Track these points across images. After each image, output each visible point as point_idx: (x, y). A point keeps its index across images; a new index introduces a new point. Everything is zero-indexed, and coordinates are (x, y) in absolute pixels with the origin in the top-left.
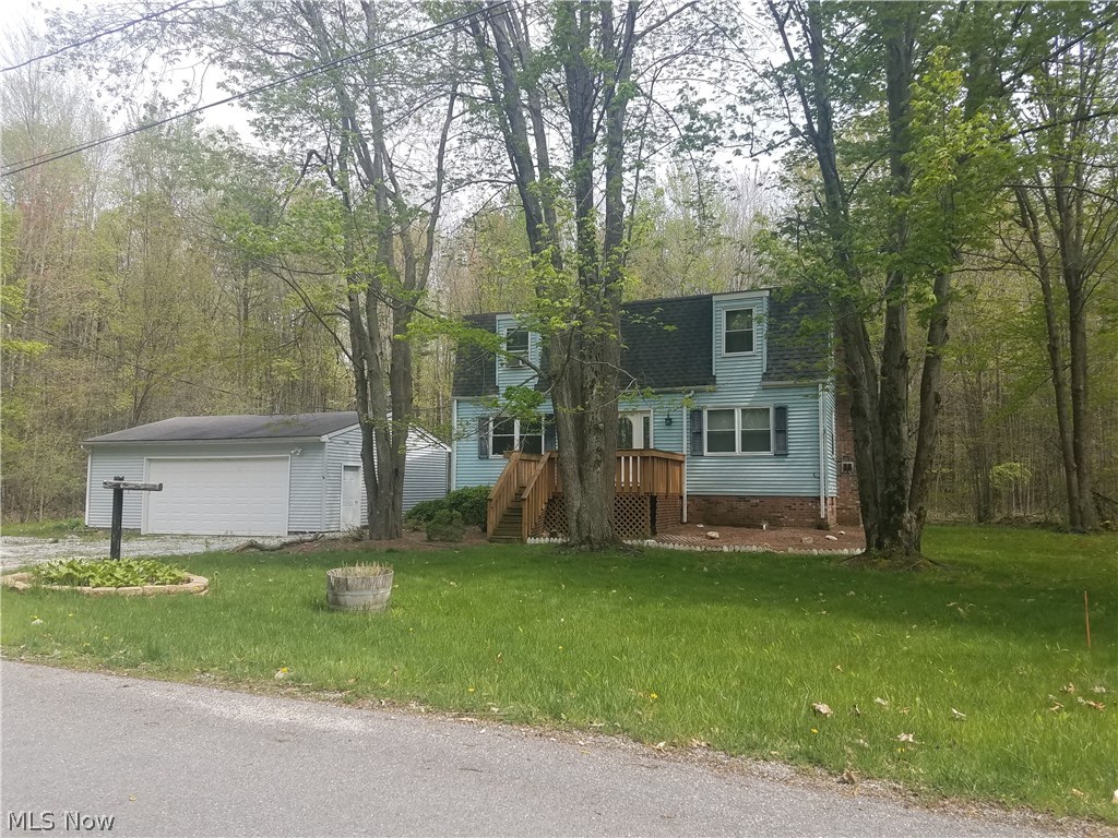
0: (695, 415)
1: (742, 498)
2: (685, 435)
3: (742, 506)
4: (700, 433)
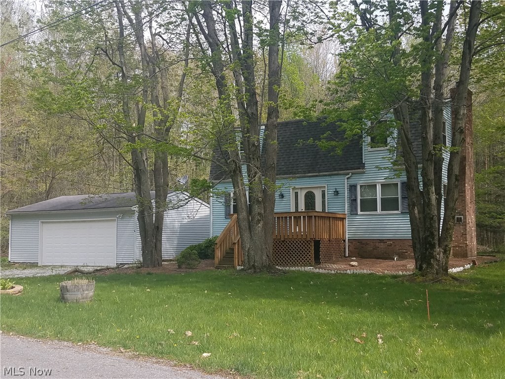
0: (353, 188)
1: (382, 241)
2: (346, 201)
3: (382, 245)
4: (355, 200)
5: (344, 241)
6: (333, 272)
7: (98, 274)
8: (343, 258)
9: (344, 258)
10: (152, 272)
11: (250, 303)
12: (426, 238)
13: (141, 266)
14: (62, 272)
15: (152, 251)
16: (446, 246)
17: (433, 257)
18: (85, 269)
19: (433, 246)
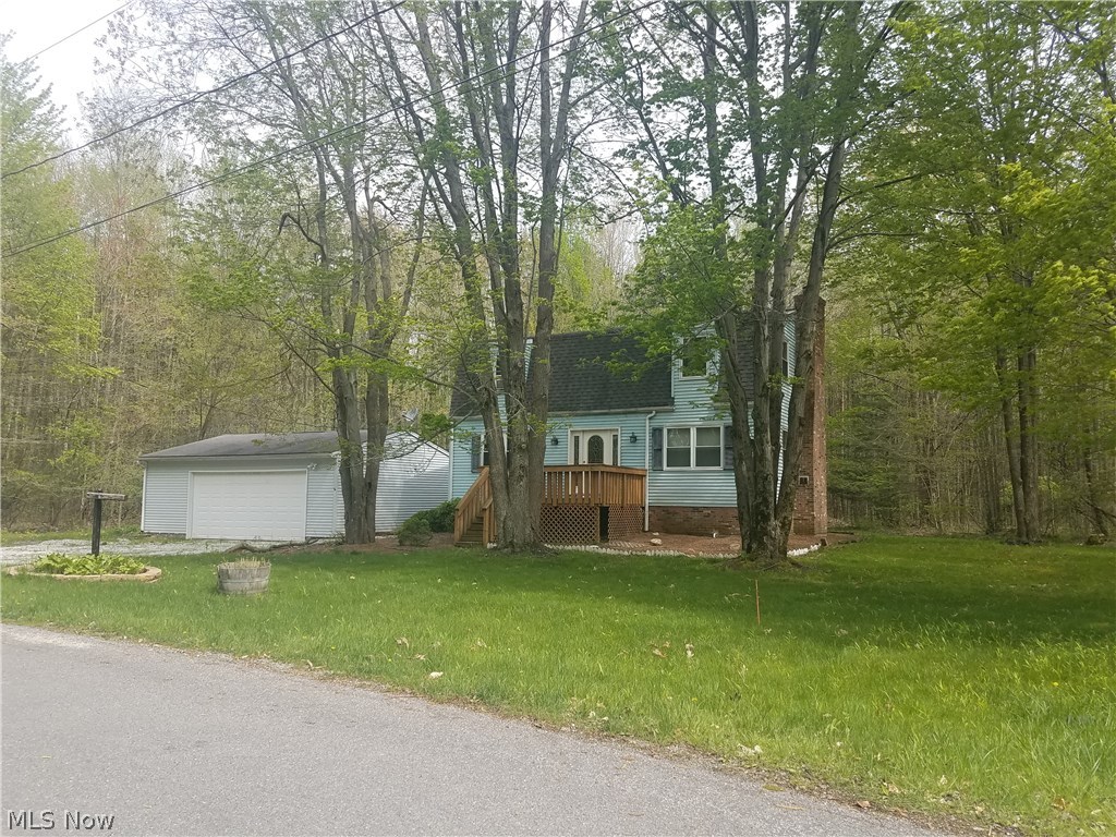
0: (657, 432)
1: (696, 509)
2: (647, 452)
3: (696, 516)
4: (661, 450)
5: (644, 508)
6: (626, 553)
7: (276, 553)
8: (640, 531)
9: (642, 533)
10: (358, 551)
11: (505, 598)
12: (757, 506)
13: (343, 541)
14: (222, 548)
15: (360, 518)
16: (785, 518)
17: (766, 533)
18: (258, 546)
19: (766, 518)
